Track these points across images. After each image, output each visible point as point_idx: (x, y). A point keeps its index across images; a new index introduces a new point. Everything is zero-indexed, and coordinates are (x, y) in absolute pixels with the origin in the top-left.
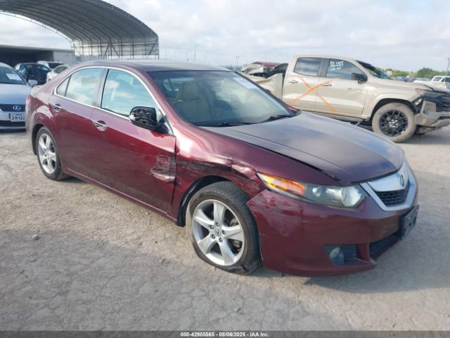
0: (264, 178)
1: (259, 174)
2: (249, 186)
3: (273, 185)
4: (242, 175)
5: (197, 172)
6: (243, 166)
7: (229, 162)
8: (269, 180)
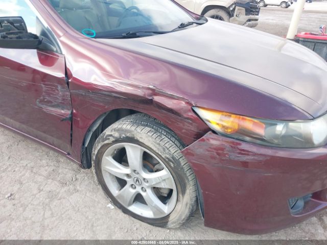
0: (204, 114)
1: (196, 110)
2: (181, 125)
3: (218, 124)
4: (171, 111)
5: (101, 104)
6: (171, 97)
7: (150, 92)
8: (213, 118)
